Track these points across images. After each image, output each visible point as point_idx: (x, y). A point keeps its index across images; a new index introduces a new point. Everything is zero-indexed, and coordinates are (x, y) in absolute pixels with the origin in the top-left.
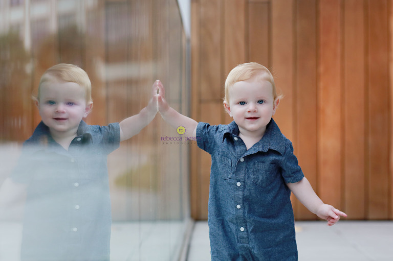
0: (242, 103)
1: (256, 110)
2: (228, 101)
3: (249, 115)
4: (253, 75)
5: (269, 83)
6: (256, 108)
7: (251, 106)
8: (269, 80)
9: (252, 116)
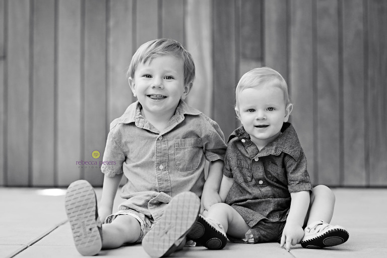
0: (252, 110)
1: (265, 118)
2: (239, 108)
3: (258, 123)
4: (261, 82)
5: (279, 89)
6: (264, 115)
7: (259, 114)
8: (280, 87)
9: (261, 124)
